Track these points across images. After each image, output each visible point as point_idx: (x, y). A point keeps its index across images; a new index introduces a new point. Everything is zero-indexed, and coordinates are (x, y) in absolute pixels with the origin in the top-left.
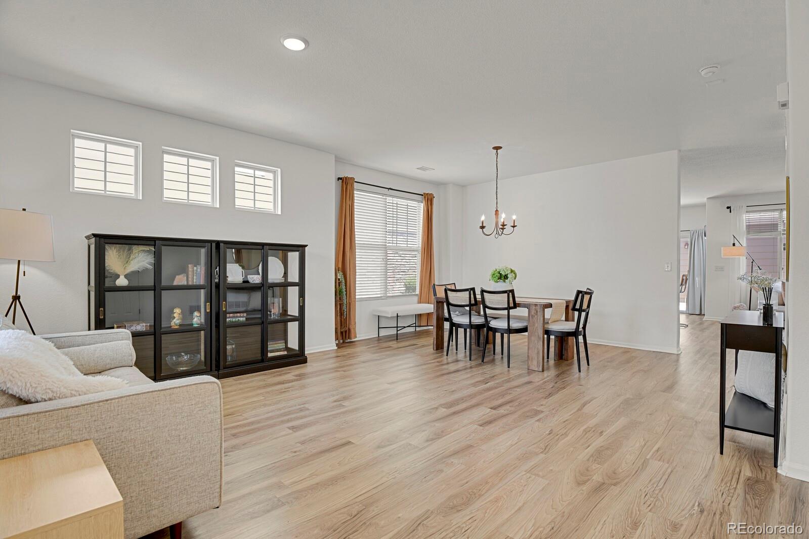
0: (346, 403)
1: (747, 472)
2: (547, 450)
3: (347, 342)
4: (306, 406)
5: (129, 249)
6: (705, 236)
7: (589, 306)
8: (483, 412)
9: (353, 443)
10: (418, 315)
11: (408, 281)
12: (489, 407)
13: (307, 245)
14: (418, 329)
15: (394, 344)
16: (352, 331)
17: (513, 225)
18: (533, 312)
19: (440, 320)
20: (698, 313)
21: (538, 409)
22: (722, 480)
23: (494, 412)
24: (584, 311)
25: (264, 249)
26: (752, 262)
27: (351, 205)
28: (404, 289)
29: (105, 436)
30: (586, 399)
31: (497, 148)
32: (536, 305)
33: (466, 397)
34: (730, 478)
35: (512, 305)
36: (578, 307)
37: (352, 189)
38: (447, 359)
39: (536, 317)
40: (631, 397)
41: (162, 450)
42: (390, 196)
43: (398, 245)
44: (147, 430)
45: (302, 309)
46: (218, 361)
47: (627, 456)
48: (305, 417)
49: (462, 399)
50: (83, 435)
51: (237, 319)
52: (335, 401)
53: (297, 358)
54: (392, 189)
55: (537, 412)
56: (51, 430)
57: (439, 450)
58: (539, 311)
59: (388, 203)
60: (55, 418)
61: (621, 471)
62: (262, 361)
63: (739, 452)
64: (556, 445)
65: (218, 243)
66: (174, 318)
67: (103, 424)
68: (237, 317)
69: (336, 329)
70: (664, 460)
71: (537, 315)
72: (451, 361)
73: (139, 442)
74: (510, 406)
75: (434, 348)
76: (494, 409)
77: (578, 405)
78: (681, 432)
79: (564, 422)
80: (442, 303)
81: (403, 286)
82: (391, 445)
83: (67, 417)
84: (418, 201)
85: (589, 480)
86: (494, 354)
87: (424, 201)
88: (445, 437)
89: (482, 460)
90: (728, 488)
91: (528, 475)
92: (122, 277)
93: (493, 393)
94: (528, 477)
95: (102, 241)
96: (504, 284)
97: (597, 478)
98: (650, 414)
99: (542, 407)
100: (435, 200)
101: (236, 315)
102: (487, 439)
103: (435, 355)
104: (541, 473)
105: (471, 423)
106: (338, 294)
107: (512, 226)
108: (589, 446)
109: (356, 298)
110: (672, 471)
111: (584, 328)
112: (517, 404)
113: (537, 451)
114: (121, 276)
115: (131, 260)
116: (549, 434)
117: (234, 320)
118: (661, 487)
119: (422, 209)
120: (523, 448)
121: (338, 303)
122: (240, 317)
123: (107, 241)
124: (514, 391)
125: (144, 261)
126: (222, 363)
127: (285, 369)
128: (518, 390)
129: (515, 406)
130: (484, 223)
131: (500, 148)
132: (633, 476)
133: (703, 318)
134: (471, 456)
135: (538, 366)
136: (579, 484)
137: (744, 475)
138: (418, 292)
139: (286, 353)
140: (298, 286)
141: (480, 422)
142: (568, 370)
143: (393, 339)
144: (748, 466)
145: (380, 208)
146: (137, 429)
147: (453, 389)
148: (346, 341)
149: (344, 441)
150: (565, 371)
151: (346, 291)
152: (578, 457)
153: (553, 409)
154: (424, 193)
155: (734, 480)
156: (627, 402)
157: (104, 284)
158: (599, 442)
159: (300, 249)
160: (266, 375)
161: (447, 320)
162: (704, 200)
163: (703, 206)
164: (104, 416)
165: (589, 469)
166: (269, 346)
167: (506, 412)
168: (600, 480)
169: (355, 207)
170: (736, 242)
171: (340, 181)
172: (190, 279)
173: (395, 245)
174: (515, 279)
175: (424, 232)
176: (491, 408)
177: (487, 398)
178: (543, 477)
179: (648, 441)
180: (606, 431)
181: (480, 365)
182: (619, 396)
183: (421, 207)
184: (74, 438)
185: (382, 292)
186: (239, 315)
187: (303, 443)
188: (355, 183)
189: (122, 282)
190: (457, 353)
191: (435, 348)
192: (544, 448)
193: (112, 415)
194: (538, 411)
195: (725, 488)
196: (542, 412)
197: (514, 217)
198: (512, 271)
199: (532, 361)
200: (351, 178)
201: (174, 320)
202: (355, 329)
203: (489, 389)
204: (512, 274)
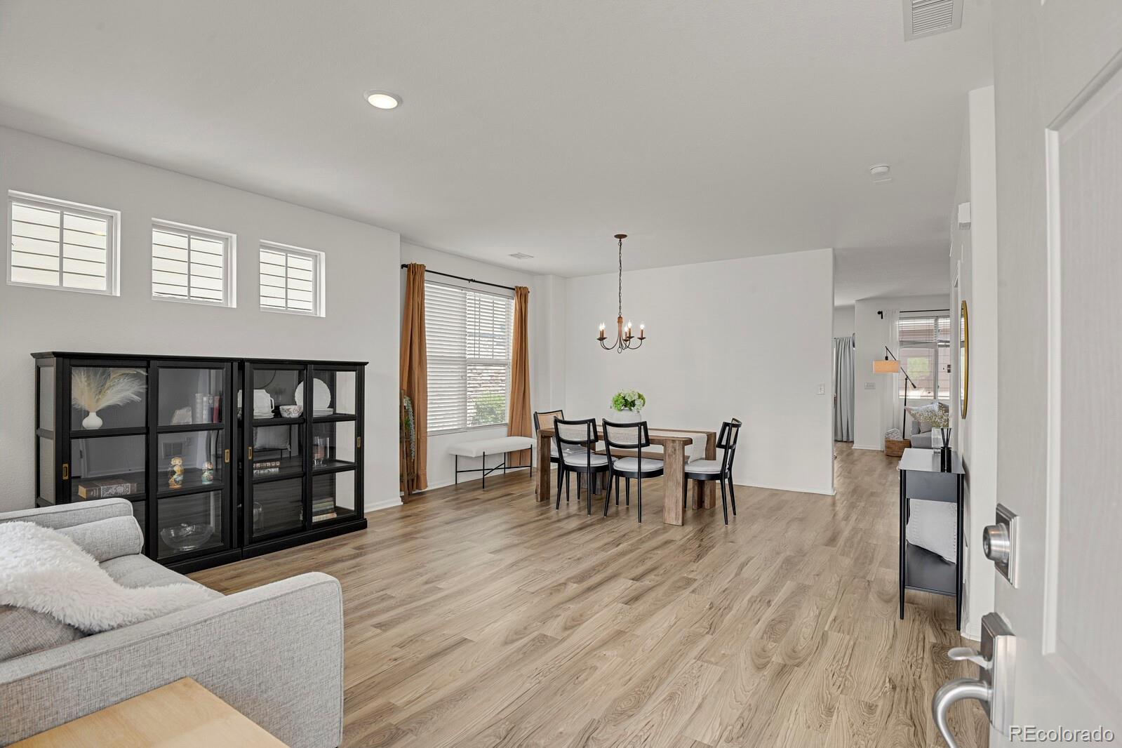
0: (442, 585)
1: (931, 638)
2: (712, 629)
3: (414, 494)
4: (389, 592)
5: (103, 374)
6: (854, 346)
7: (735, 442)
8: (623, 586)
9: (471, 641)
10: (508, 453)
11: (480, 400)
12: (629, 577)
13: (368, 363)
14: (508, 471)
15: (479, 494)
16: (422, 478)
17: (640, 337)
18: (670, 450)
19: (546, 459)
20: (845, 439)
21: (690, 577)
22: (908, 650)
23: (638, 584)
24: (731, 447)
25: (307, 370)
26: (906, 379)
27: (420, 303)
28: (475, 411)
29: (204, 670)
30: (743, 559)
31: (621, 237)
32: (674, 441)
33: (597, 566)
34: (915, 647)
35: (643, 441)
36: (724, 443)
37: (422, 281)
38: (558, 513)
39: (674, 456)
40: (793, 555)
41: (272, 680)
42: (472, 290)
43: (481, 357)
44: (255, 655)
45: (360, 452)
46: (241, 534)
47: (803, 630)
48: (392, 608)
49: (593, 569)
50: (177, 672)
51: (266, 471)
52: (426, 583)
53: (353, 521)
54: (474, 281)
55: (689, 582)
56: (137, 671)
57: (585, 640)
58: (677, 448)
59: (469, 299)
60: (142, 653)
61: (800, 648)
62: (304, 529)
63: (919, 615)
64: (722, 622)
65: (242, 362)
66: (174, 473)
67: (202, 654)
68: (267, 468)
69: (401, 476)
70: (843, 631)
71: (675, 454)
72: (564, 517)
73: (245, 673)
74: (655, 575)
75: (537, 499)
76: (637, 580)
77: (733, 569)
78: (855, 595)
79: (724, 591)
80: (548, 437)
81: (473, 407)
82: (522, 638)
83: (157, 649)
84: (508, 297)
85: (768, 662)
86: (617, 503)
87: (516, 298)
88: (586, 623)
89: (641, 649)
90: (915, 659)
91: (700, 663)
92: (93, 415)
93: (630, 559)
94: (700, 665)
95: (68, 362)
96: (629, 413)
97: (777, 659)
98: (818, 575)
99: (695, 573)
100: (530, 297)
101: (264, 464)
102: (639, 620)
103: (540, 509)
104: (713, 660)
105: (614, 601)
106: (405, 427)
107: (640, 339)
108: (759, 621)
109: (427, 432)
110: (855, 644)
111: (730, 469)
112: (662, 572)
113: (701, 631)
114: (90, 414)
115: (108, 388)
116: (710, 608)
117: (262, 472)
118: (847, 664)
119: (513, 308)
120: (684, 629)
121: (405, 440)
122: (271, 467)
123: (74, 362)
124: (654, 554)
125: (128, 390)
126: (246, 536)
127: (340, 539)
128: (659, 552)
129: (661, 575)
130: (605, 332)
131: (625, 236)
132: (815, 653)
133: (852, 446)
134: (626, 644)
135: (677, 519)
136: (760, 668)
137: (929, 642)
138: (507, 420)
139: (335, 515)
140: (355, 420)
141: (626, 599)
142: (712, 522)
143: (478, 486)
144: (931, 631)
145: (457, 306)
146: (242, 656)
147: (578, 556)
148: (413, 492)
149: (457, 638)
150: (709, 524)
151: (414, 423)
152: (751, 635)
153: (707, 576)
154: (516, 287)
155: (920, 648)
156: (788, 561)
157: (70, 428)
158: (768, 614)
159: (358, 368)
160: (311, 549)
161: (554, 460)
162: (852, 302)
163: (852, 308)
164: (202, 643)
165: (766, 649)
166: (313, 506)
167: (652, 584)
168: (780, 661)
169: (426, 305)
170: (889, 356)
171: (405, 269)
172: (198, 415)
173: (478, 357)
174: (643, 405)
175: (515, 339)
176: (633, 579)
177: (625, 566)
178: (716, 664)
179: (821, 609)
180: (773, 600)
181: (601, 521)
182: (778, 553)
183: (513, 303)
184: (166, 677)
185: (460, 423)
186: (269, 464)
187: (401, 646)
188: (426, 273)
189: (93, 422)
190: (568, 504)
191: (539, 499)
192: (709, 627)
193: (212, 640)
194: (690, 579)
195: (912, 659)
196: (695, 580)
197: (642, 327)
198: (640, 396)
199: (669, 512)
200: (421, 265)
201: (175, 477)
202: (425, 475)
203: (623, 554)
204: (640, 400)
